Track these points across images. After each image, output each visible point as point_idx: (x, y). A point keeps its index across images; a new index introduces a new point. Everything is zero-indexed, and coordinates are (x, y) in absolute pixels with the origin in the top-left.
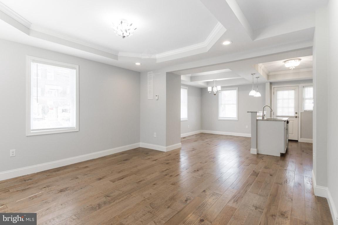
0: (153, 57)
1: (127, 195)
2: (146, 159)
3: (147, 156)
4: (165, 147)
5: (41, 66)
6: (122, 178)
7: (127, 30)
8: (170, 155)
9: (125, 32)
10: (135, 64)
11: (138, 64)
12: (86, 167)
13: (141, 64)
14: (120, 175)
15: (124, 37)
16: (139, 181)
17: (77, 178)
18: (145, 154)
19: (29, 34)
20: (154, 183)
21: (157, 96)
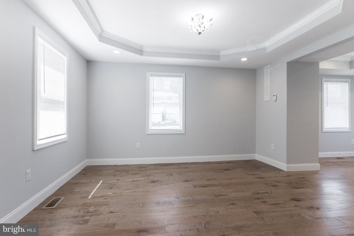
0: (261, 46)
1: (194, 204)
2: (250, 174)
3: (255, 171)
4: (285, 165)
5: (156, 78)
6: (206, 186)
7: (200, 24)
8: (290, 176)
9: (199, 28)
10: (240, 60)
11: (244, 59)
12: (186, 168)
13: (248, 59)
14: (206, 183)
15: (200, 33)
16: (219, 194)
17: (172, 175)
18: (255, 168)
19: (142, 55)
20: (233, 202)
21: (275, 96)
